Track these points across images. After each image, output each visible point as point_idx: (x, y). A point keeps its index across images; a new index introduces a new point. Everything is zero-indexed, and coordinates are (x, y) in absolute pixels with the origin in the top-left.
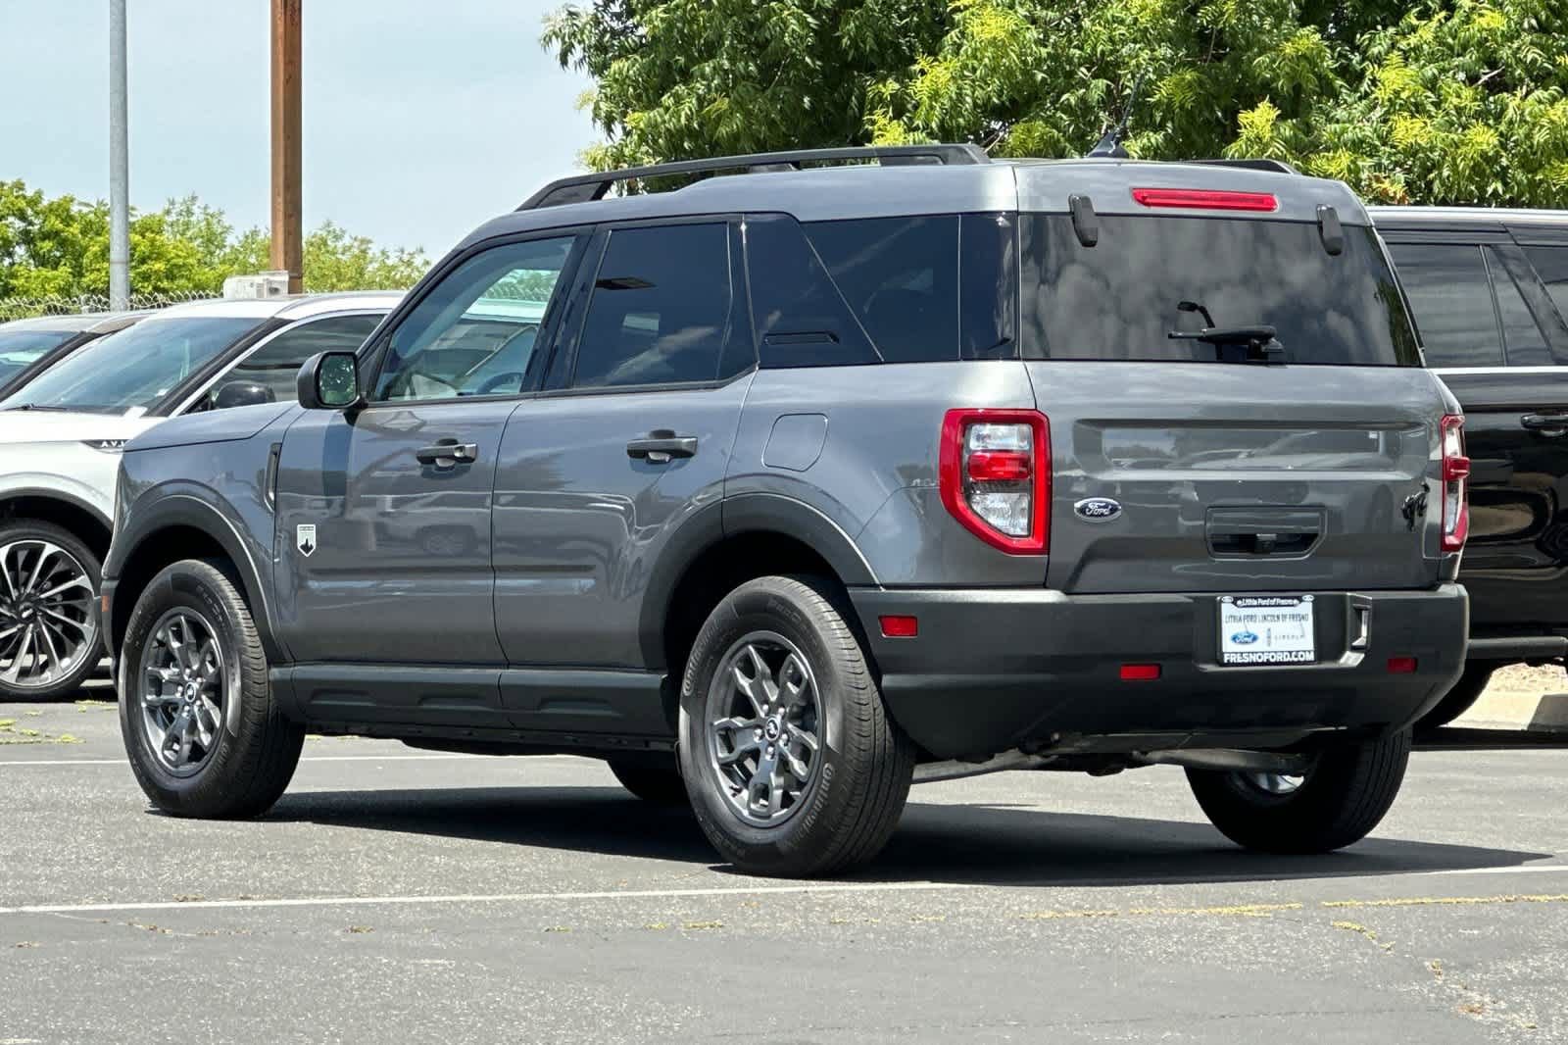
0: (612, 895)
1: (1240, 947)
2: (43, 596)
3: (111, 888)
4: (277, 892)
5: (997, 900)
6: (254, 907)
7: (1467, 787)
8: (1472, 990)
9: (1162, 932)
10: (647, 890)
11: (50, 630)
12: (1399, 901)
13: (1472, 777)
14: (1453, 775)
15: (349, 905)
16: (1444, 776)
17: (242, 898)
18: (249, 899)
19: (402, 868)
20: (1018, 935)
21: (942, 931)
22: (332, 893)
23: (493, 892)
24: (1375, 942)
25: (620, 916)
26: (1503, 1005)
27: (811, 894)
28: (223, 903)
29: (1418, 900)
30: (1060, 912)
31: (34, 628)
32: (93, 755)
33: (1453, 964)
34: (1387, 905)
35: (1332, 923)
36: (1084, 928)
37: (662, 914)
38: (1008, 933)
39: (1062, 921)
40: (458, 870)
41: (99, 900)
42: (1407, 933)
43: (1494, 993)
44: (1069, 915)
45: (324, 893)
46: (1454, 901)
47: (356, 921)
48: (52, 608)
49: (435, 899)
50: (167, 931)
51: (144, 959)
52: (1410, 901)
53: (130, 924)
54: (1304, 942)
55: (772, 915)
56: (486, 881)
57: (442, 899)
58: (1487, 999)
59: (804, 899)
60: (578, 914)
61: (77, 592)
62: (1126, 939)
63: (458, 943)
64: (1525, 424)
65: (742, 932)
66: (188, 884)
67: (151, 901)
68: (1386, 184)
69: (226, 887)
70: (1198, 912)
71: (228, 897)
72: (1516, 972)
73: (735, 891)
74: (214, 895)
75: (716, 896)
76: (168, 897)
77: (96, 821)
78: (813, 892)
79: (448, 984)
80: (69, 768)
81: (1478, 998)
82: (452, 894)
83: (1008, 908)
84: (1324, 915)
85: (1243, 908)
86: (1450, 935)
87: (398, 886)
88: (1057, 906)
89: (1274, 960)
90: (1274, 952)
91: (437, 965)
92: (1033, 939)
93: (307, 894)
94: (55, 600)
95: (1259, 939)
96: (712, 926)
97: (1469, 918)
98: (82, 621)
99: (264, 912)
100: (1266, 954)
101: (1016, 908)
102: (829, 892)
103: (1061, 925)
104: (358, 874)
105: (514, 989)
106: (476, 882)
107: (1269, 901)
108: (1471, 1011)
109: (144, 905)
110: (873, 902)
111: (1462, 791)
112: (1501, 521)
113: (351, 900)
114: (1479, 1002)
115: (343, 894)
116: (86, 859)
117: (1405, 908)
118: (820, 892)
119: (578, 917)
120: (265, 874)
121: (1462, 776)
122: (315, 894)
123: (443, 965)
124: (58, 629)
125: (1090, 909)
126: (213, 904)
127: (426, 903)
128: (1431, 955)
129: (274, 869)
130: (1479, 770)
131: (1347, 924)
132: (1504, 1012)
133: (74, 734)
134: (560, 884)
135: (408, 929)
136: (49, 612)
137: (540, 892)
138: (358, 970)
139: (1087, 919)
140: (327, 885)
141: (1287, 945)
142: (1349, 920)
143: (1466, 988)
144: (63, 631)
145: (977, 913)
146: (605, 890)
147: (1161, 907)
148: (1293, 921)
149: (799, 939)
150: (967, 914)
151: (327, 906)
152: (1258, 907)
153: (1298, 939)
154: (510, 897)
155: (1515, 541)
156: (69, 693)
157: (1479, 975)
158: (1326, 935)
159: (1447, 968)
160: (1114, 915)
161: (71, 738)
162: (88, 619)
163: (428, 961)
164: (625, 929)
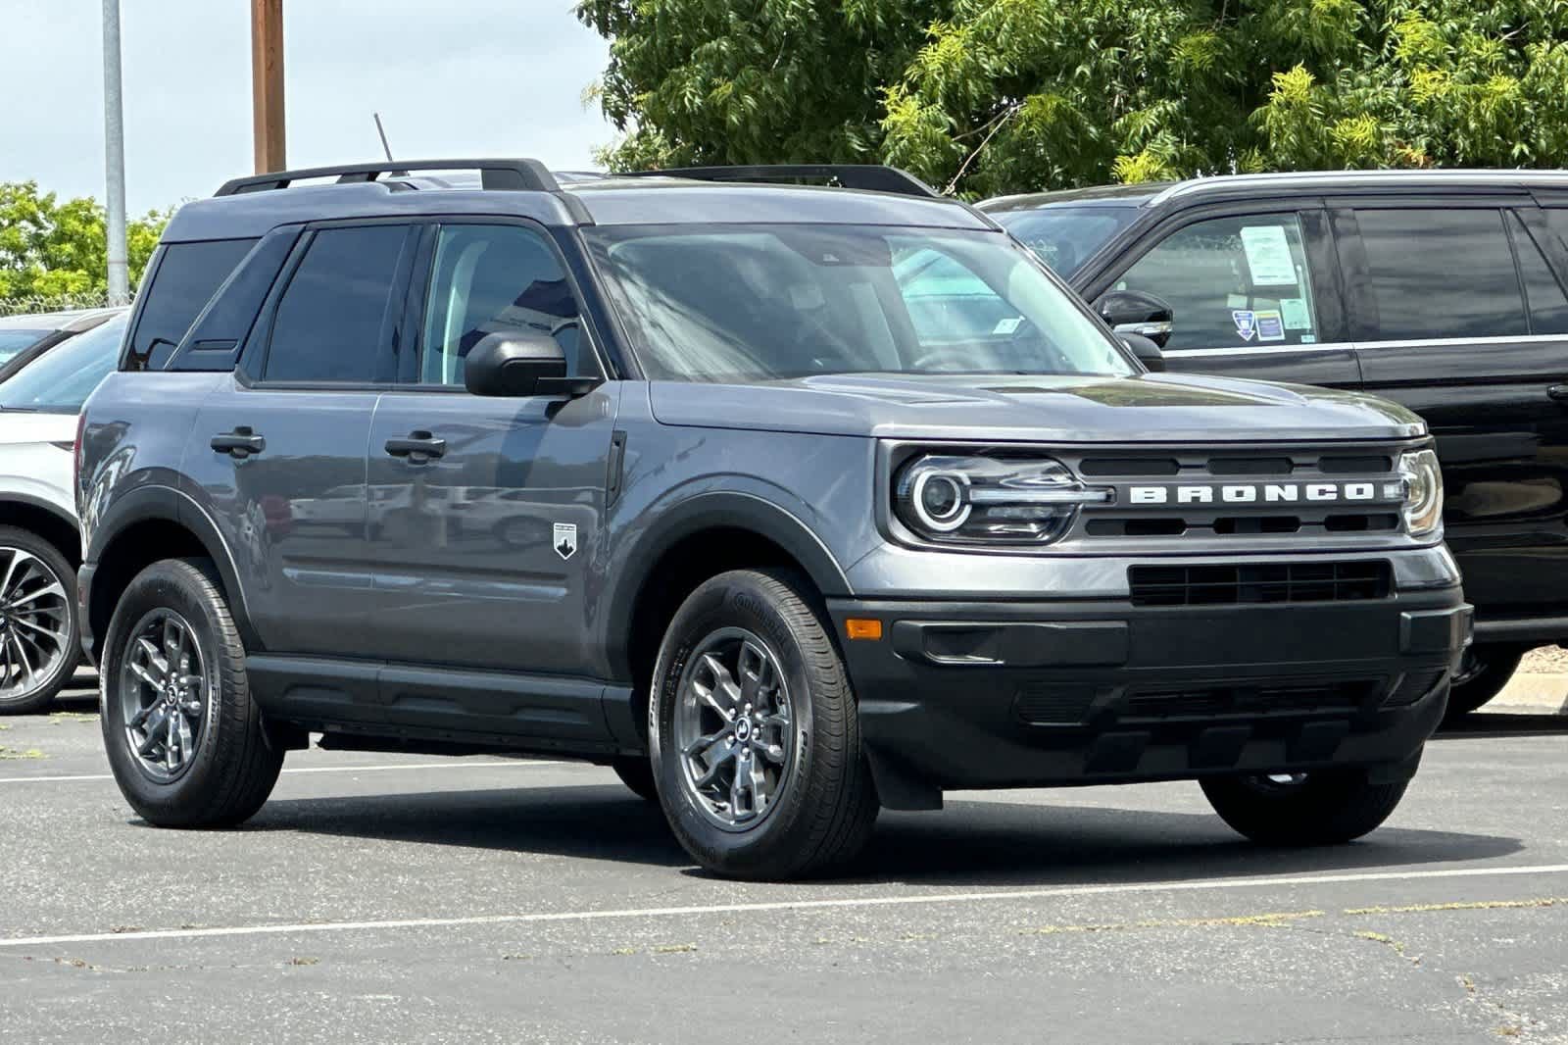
0: (582, 915)
1: (1255, 963)
2: (15, 604)
3: (44, 919)
4: (223, 919)
5: (994, 914)
6: (195, 938)
7: (1498, 778)
8: (1509, 1009)
9: (1171, 947)
10: (621, 909)
11: (22, 639)
12: (1427, 907)
13: (1503, 767)
14: (1482, 765)
15: (297, 933)
16: (1473, 766)
17: (184, 928)
18: (192, 928)
19: (362, 891)
20: (1016, 953)
21: (933, 950)
22: (282, 919)
23: (455, 915)
24: (1402, 955)
25: (587, 940)
26: (1543, 1025)
27: (795, 911)
28: (163, 934)
29: (1449, 905)
30: (1061, 925)
31: (6, 638)
32: (55, 771)
33: (1487, 979)
34: (1415, 911)
35: (1355, 933)
36: (1087, 945)
37: (633, 936)
38: (1003, 950)
39: (1063, 937)
40: (423, 890)
41: (29, 932)
42: (1436, 943)
43: (1533, 1013)
44: (1071, 929)
45: (273, 919)
46: (1485, 905)
47: (303, 951)
48: (24, 617)
49: (391, 924)
50: (95, 968)
51: (63, 1001)
52: (1439, 907)
53: (57, 960)
54: (1324, 957)
55: (752, 938)
56: (450, 903)
57: (398, 924)
58: (1525, 1019)
59: (787, 917)
60: (542, 938)
61: (50, 600)
62: (1131, 956)
63: (406, 974)
64: (1551, 394)
65: (717, 956)
66: (129, 912)
67: (87, 933)
68: (1408, 150)
69: (169, 914)
70: (1211, 923)
71: (170, 927)
72: (1556, 986)
73: (715, 909)
74: (155, 924)
75: (694, 914)
76: (104, 928)
77: (45, 844)
78: (799, 908)
79: (389, 1023)
80: (27, 786)
81: (1515, 1017)
82: (409, 918)
83: (1007, 922)
84: (1346, 924)
85: (1258, 918)
86: (1484, 945)
87: (354, 911)
88: (1059, 919)
89: (1292, 978)
90: (1292, 968)
91: (381, 1000)
92: (1031, 958)
93: (255, 921)
94: (27, 609)
95: (1275, 953)
96: (685, 950)
97: (1503, 925)
98: (56, 630)
99: (204, 942)
100: (1282, 971)
101: (1015, 923)
102: (816, 908)
103: (1063, 941)
104: (312, 897)
105: (461, 1027)
106: (438, 904)
107: (1288, 910)
108: (1508, 1034)
109: (77, 938)
110: (863, 919)
111: (1495, 782)
112: (1528, 497)
113: (302, 928)
114: (1515, 1023)
115: (293, 920)
116: (24, 886)
117: (1434, 914)
118: (805, 909)
119: (542, 942)
120: (213, 899)
121: (1491, 766)
122: (265, 920)
123: (386, 1001)
124: (31, 638)
125: (1094, 922)
126: (152, 934)
127: (382, 929)
128: (1462, 970)
129: (224, 893)
130: (1511, 758)
131: (1371, 934)
132: (1544, 1034)
133: (42, 747)
134: (528, 904)
135: (354, 959)
136: (21, 621)
137: (506, 914)
138: (294, 1008)
139: (1091, 934)
140: (278, 910)
141: (1307, 960)
142: (1373, 930)
143: (1501, 1007)
144: (35, 641)
145: (973, 930)
146: (575, 911)
147: (1171, 918)
148: (1315, 931)
149: (777, 963)
150: (961, 930)
151: (273, 934)
152: (1275, 916)
153: (1318, 953)
154: (472, 920)
155: (1543, 518)
156: (44, 704)
157: (1515, 991)
158: (1349, 947)
159: (1482, 983)
160: (1120, 929)
161: (37, 753)
162: (61, 627)
163: (371, 997)
164: (592, 954)
